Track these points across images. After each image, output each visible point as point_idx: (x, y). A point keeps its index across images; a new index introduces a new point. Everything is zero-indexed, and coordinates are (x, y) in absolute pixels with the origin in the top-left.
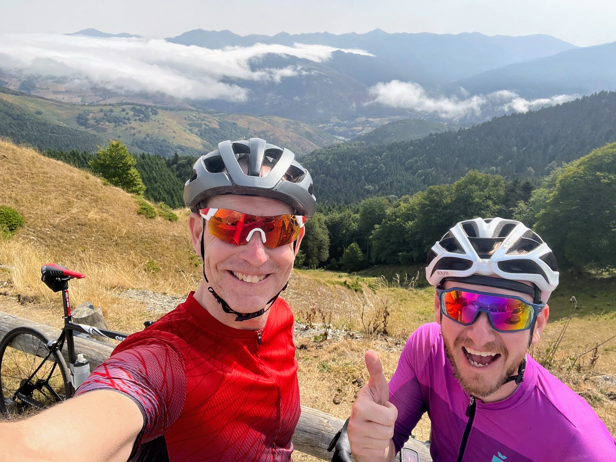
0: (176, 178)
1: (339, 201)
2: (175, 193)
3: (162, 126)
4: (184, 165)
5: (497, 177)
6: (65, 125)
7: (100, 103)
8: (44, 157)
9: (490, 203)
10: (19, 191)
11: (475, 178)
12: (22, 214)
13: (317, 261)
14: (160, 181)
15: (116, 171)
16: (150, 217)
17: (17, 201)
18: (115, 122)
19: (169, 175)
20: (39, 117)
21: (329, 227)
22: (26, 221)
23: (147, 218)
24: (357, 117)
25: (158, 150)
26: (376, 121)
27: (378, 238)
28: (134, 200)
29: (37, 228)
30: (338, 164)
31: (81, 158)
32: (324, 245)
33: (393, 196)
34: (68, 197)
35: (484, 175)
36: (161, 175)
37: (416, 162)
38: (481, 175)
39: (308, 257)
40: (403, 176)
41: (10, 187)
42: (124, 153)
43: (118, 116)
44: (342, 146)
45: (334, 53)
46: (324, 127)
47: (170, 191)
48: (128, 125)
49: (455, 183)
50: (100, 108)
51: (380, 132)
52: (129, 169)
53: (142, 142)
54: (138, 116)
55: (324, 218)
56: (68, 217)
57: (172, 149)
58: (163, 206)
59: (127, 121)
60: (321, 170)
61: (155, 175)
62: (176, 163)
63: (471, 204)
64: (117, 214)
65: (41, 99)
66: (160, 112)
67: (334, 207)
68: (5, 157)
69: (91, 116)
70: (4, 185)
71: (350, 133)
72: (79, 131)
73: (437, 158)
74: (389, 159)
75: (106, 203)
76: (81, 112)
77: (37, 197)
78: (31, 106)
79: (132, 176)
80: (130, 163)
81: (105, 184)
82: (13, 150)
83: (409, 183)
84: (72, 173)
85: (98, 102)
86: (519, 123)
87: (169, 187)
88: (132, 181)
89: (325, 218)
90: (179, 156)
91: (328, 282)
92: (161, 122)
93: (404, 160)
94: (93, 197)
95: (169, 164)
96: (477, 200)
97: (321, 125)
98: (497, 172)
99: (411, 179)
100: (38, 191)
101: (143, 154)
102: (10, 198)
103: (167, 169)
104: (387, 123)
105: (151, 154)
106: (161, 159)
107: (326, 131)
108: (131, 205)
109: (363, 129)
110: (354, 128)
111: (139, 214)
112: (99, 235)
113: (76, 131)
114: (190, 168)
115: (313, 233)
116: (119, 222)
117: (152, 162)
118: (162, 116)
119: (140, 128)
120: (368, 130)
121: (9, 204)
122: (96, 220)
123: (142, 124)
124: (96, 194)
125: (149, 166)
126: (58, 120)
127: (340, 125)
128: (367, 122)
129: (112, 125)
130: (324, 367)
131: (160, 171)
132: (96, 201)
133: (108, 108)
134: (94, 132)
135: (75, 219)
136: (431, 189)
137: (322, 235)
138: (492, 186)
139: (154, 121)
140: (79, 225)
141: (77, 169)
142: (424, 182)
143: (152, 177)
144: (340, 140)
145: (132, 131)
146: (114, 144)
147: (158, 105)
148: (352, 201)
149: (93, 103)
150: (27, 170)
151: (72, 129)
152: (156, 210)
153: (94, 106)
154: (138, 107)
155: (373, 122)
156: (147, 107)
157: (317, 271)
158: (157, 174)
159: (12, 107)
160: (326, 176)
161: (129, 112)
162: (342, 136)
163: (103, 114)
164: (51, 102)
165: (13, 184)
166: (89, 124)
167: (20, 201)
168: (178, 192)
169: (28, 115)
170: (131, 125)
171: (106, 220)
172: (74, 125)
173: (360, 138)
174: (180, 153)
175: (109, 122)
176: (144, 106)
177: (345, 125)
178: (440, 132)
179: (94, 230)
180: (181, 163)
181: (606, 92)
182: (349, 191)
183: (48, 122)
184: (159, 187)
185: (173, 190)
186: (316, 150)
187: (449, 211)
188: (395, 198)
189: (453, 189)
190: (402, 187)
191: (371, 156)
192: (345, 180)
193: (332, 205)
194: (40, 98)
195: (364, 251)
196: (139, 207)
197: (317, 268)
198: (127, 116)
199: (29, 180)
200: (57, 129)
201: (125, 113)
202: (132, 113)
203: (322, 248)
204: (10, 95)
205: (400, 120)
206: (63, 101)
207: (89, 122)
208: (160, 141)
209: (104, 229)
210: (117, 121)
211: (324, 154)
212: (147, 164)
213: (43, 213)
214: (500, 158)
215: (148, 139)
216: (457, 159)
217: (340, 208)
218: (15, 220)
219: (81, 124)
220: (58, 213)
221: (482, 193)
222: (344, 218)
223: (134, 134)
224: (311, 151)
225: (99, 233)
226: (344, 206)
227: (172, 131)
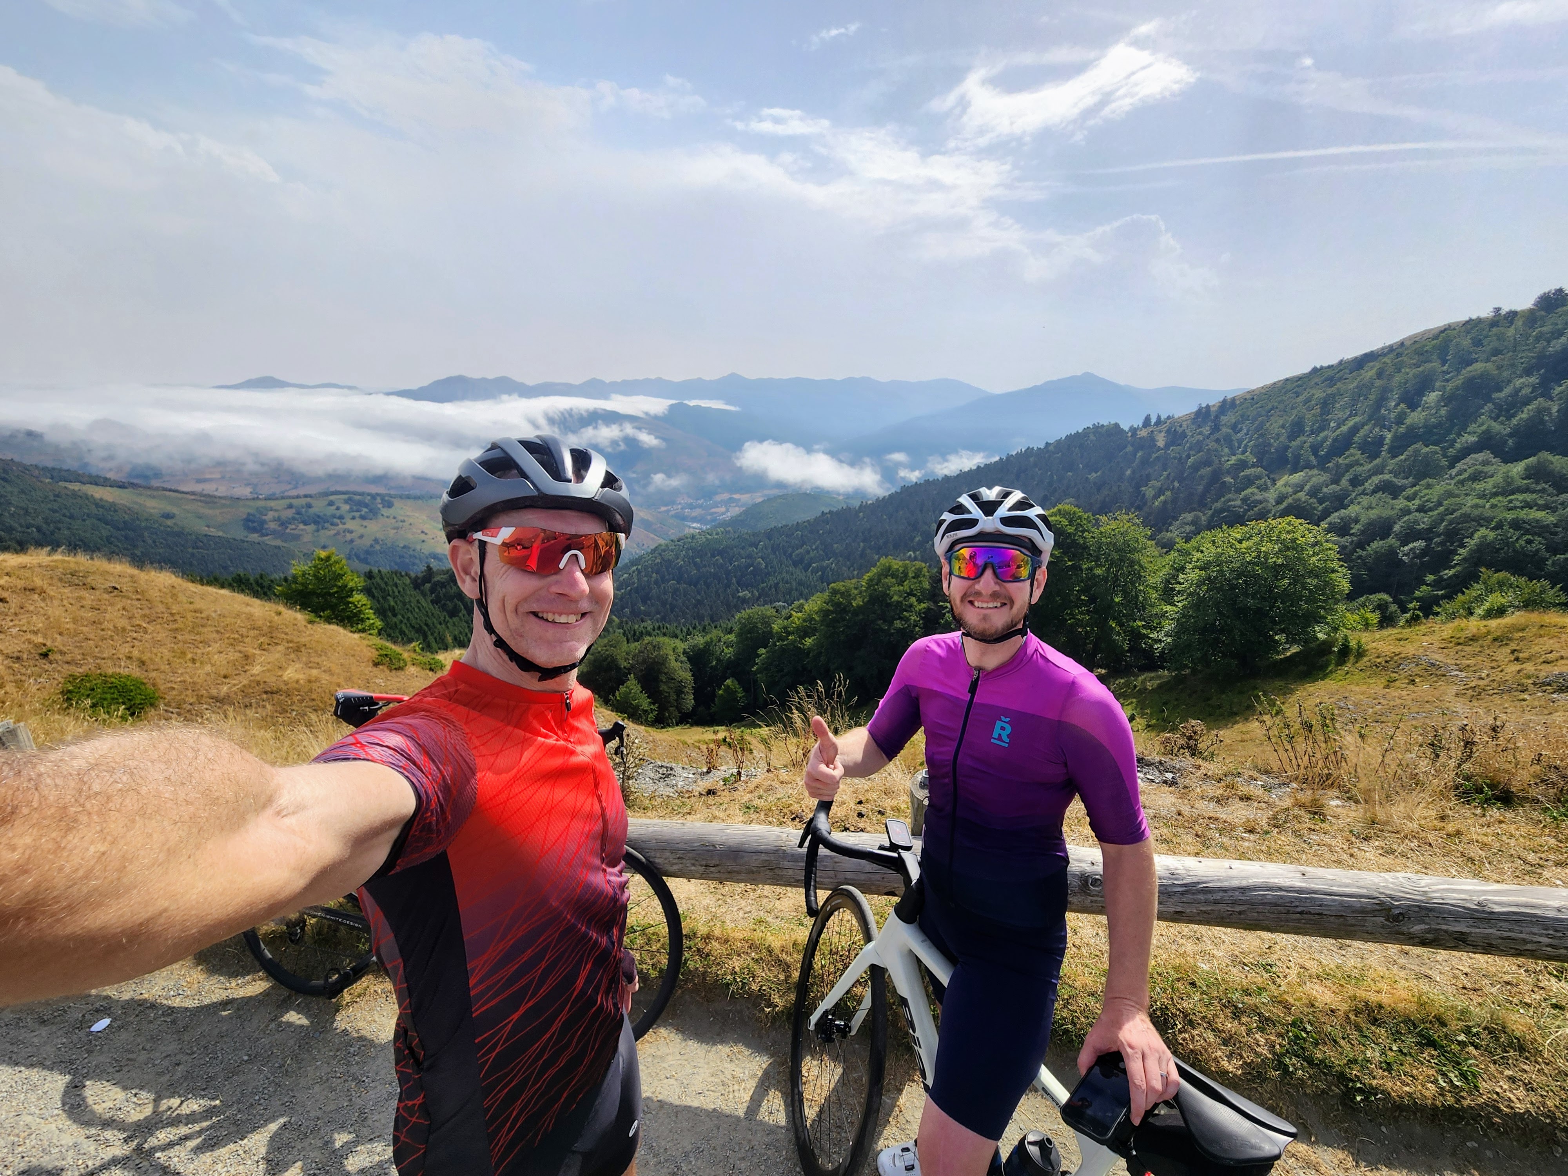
0: (431, 606)
1: (701, 618)
2: (430, 629)
3: (401, 524)
4: (443, 583)
5: (918, 564)
6: (220, 534)
7: (286, 494)
8: (194, 585)
9: (913, 600)
10: (147, 645)
11: (890, 568)
12: (154, 685)
13: (676, 713)
14: (402, 612)
15: (326, 600)
16: (396, 669)
17: (143, 663)
18: (316, 523)
19: (418, 601)
20: (169, 522)
21: (690, 659)
22: (162, 695)
23: (391, 671)
24: (717, 494)
25: (396, 564)
26: (745, 498)
27: (766, 669)
28: (365, 642)
29: (184, 706)
30: (695, 564)
31: (254, 585)
32: (685, 687)
33: (781, 603)
34: (243, 649)
35: (901, 563)
36: (404, 604)
37: (808, 552)
38: (897, 564)
39: (662, 709)
40: (792, 574)
41: (128, 639)
42: (341, 569)
43: (321, 514)
44: (698, 536)
45: (672, 406)
46: (668, 511)
47: (421, 626)
48: (341, 526)
49: (866, 577)
50: (288, 501)
51: (752, 512)
52: (351, 596)
53: (367, 552)
54: (358, 511)
55: (681, 646)
56: (245, 682)
57: (420, 560)
58: (417, 648)
59: (338, 521)
60: (669, 574)
61: (392, 603)
62: (429, 582)
63: (889, 605)
64: (336, 669)
65: (171, 493)
66: (397, 503)
67: (694, 628)
68: (116, 588)
69: (271, 515)
70: (116, 637)
71: (709, 517)
72: (247, 542)
73: (836, 546)
74: (770, 550)
75: (316, 652)
76: (251, 511)
77: (183, 653)
78: (153, 506)
79: (355, 605)
80: (351, 584)
81: (311, 622)
82: (132, 576)
83: (801, 583)
84: (249, 608)
85: (283, 492)
86: (935, 492)
87: (419, 621)
88: (355, 615)
89: (683, 646)
90: (435, 569)
91: (699, 742)
92: (400, 518)
93: (790, 550)
94: (291, 645)
95: (417, 584)
96: (896, 598)
97: (663, 509)
98: (915, 559)
99: (803, 578)
100: (185, 642)
101: (370, 572)
102: (129, 658)
103: (414, 592)
104: (760, 500)
105: (384, 570)
106: (402, 576)
107: (672, 516)
108: (361, 651)
109: (727, 511)
110: (713, 510)
111: (376, 664)
112: (305, 707)
113: (243, 541)
114: (454, 588)
115: (666, 670)
116: (341, 681)
117: (386, 583)
118: (402, 509)
119: (362, 531)
120: (734, 511)
121: (126, 670)
122: (297, 682)
123: (365, 523)
124: (296, 639)
125: (381, 589)
126: (208, 526)
127: (692, 507)
128: (731, 500)
129: (311, 528)
130: (748, 808)
131: (402, 596)
132: (298, 650)
133: (303, 501)
134: (278, 543)
135: (258, 683)
136: (833, 589)
137: (681, 673)
138: (914, 578)
139: (387, 517)
140: (266, 692)
141: (257, 602)
142: (822, 579)
143: (387, 607)
144: (694, 528)
145: (348, 535)
146: (322, 557)
147: (392, 492)
148: (721, 617)
149: (274, 494)
150: (161, 608)
151: (235, 539)
152: (405, 655)
153: (276, 499)
154: (357, 497)
155: (739, 500)
156: (374, 497)
157: (678, 728)
158: (396, 602)
159: (113, 508)
160: (679, 583)
161: (341, 505)
162: (697, 522)
163: (293, 511)
164: (193, 497)
165: (135, 635)
166: (267, 529)
167: (148, 662)
168: (436, 627)
169: (147, 520)
170: (345, 527)
171: (317, 680)
172: (239, 533)
173: (724, 524)
174: (434, 564)
175: (306, 524)
176: (369, 494)
177: (700, 506)
178: (835, 510)
179: (296, 699)
180: (438, 581)
181: (1033, 448)
182: (715, 602)
183: (187, 530)
184: (401, 622)
185: (427, 625)
186: (660, 545)
187: (861, 617)
188: (784, 607)
189: (862, 586)
190: (791, 589)
191: (743, 548)
192: (708, 585)
193: (691, 624)
194: (170, 490)
195: (746, 690)
196: (375, 654)
197: (677, 725)
198: (338, 513)
199: (166, 626)
200: (205, 541)
201: (334, 507)
202: (347, 507)
203: (683, 692)
204: (108, 488)
205: (779, 496)
206: (216, 493)
207: (266, 526)
208: (398, 549)
209: (314, 696)
210: (319, 521)
211: (672, 551)
212: (378, 587)
213: (195, 679)
214: (917, 539)
215: (378, 547)
216: (862, 544)
217: (704, 629)
218: (139, 697)
219: (254, 530)
220: (225, 677)
221: (901, 588)
222: (712, 642)
223: (352, 541)
224: (653, 547)
225: (303, 704)
226: (709, 624)
227: (419, 532)
